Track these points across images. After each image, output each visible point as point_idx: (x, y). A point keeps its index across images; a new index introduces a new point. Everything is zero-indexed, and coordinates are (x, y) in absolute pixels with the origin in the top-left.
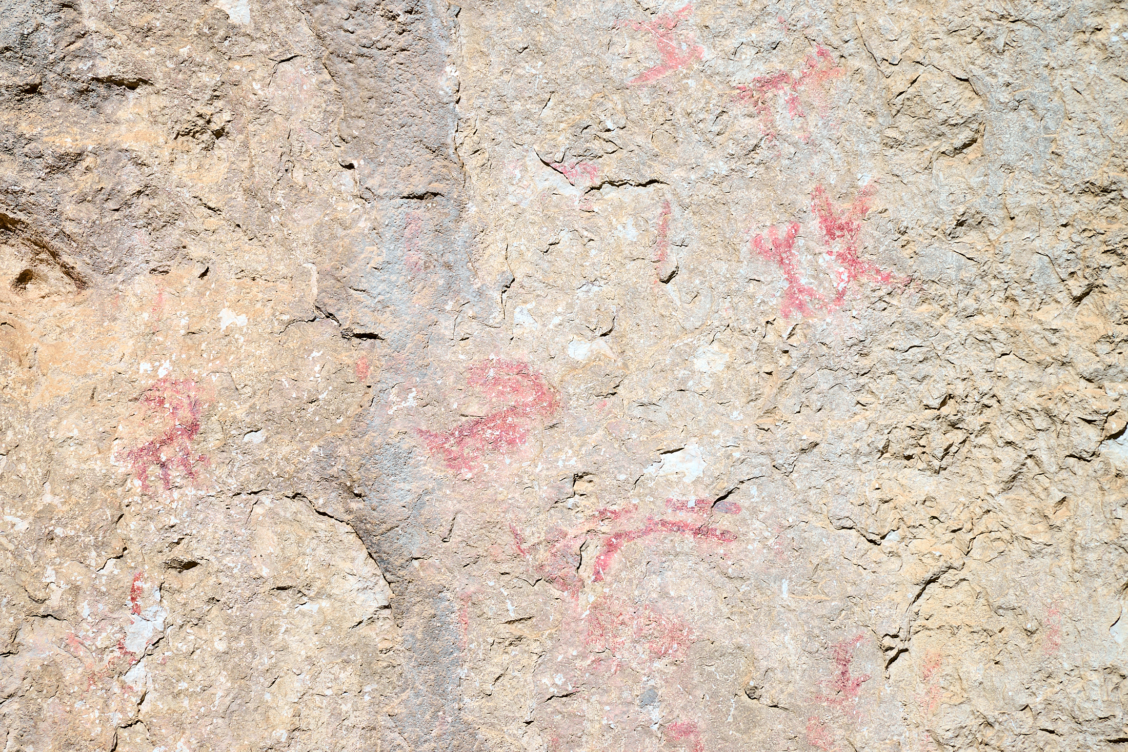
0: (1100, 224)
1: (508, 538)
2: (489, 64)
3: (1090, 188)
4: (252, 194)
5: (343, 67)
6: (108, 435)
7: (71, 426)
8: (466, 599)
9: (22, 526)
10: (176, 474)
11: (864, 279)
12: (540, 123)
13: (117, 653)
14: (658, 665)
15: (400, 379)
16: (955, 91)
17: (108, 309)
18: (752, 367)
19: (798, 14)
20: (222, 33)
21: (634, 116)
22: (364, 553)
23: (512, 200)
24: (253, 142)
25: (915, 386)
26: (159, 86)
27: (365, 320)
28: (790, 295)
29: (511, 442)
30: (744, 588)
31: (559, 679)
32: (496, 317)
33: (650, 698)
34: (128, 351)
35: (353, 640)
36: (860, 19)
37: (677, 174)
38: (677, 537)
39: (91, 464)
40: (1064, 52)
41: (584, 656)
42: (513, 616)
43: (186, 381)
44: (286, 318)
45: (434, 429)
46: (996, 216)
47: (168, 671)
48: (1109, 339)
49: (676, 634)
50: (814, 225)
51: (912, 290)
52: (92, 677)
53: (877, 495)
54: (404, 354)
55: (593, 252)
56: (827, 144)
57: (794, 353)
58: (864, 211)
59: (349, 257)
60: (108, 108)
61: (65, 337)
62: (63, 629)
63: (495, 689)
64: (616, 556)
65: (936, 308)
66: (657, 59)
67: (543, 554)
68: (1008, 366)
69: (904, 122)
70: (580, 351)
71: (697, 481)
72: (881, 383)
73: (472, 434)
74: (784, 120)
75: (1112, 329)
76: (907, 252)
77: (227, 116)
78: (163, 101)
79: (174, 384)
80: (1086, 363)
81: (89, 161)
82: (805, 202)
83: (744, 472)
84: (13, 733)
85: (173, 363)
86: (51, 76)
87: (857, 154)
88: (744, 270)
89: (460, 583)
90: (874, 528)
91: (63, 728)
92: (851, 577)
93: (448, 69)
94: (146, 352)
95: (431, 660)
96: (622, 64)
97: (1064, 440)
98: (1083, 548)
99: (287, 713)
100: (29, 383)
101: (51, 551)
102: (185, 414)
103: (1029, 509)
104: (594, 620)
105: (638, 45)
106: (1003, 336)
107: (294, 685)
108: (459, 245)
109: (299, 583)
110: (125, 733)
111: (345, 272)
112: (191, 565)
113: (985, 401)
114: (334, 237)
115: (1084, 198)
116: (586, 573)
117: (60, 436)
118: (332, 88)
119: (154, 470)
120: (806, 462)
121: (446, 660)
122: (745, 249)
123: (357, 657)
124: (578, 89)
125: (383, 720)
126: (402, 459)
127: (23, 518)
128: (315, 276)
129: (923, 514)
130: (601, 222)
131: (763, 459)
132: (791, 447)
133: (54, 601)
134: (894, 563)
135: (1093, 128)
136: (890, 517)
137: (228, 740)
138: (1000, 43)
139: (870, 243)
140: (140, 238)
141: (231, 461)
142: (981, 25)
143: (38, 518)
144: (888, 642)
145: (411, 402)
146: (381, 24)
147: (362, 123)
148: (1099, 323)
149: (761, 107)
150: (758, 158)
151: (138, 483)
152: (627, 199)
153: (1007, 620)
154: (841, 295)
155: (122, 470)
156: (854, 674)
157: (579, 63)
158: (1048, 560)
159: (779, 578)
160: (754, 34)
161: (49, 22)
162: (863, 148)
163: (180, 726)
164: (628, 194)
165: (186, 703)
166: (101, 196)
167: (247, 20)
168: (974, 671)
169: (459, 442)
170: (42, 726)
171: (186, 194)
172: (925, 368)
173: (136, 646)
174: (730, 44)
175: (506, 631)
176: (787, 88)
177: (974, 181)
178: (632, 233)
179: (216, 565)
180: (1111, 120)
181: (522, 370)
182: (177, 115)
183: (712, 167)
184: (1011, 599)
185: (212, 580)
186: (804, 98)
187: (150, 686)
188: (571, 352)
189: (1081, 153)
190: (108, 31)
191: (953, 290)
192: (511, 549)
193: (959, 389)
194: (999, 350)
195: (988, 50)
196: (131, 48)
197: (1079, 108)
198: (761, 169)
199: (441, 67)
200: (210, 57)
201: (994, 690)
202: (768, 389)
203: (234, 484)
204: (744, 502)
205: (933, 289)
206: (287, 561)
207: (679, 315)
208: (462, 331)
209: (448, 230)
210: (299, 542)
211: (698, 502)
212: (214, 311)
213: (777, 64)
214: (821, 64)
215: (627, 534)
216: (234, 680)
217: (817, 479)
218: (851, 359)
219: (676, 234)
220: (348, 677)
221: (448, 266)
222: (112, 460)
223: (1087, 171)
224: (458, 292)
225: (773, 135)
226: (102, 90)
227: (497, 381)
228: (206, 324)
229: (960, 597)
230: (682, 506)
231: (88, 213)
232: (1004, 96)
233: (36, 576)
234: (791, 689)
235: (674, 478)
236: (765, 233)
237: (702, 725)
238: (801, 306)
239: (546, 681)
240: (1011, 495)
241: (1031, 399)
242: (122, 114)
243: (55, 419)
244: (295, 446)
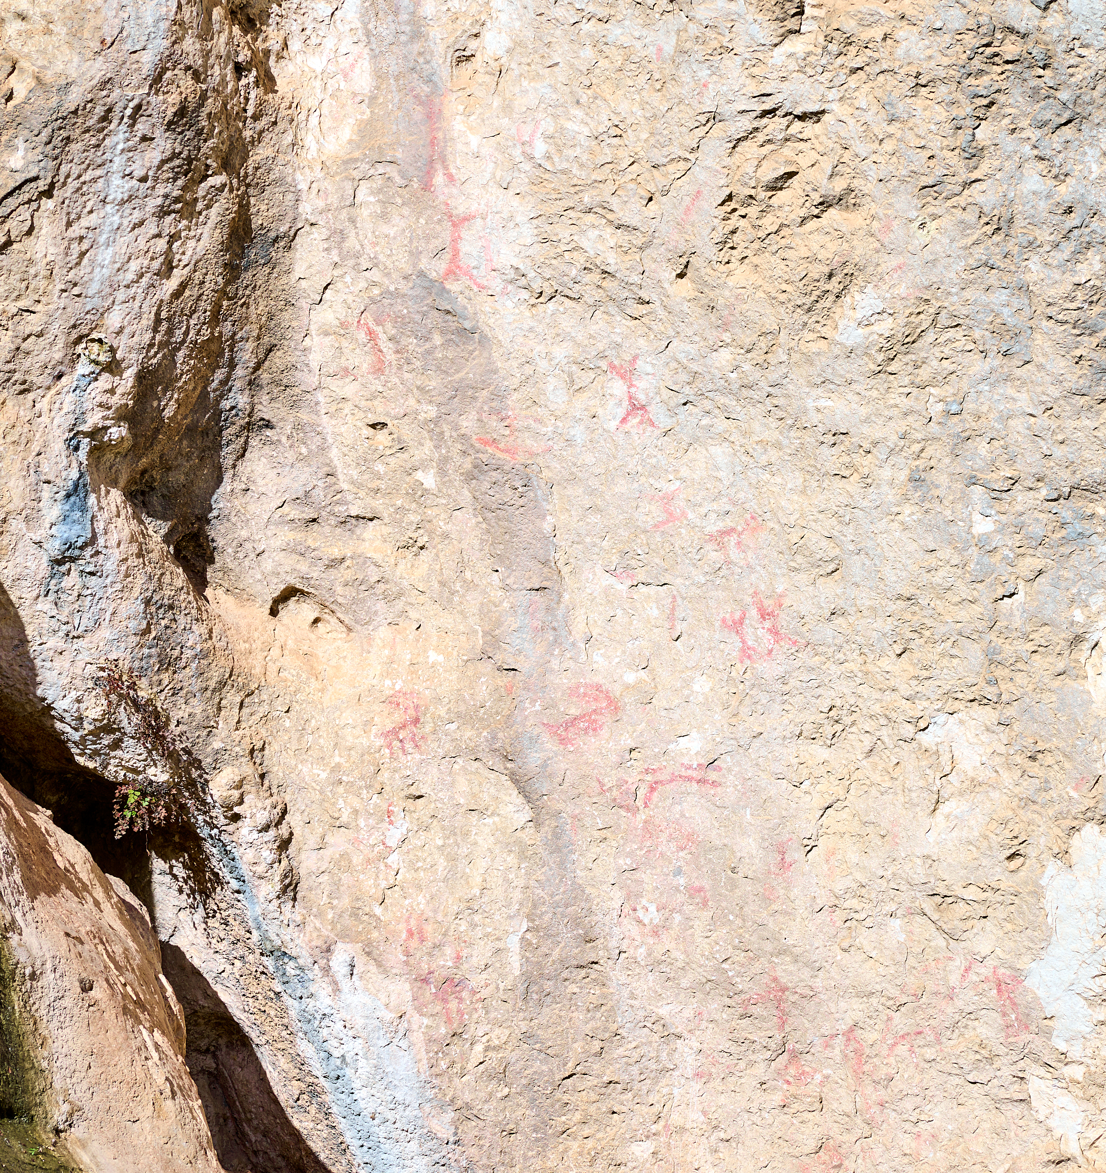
0: (908, 616)
1: (595, 784)
2: (571, 516)
3: (899, 597)
4: (442, 584)
5: (490, 515)
6: (369, 723)
7: (348, 717)
8: (574, 817)
9: (324, 775)
10: (409, 746)
11: (782, 644)
12: (601, 549)
13: (382, 847)
14: (681, 854)
15: (531, 694)
16: (824, 543)
17: (366, 647)
18: (724, 690)
19: (738, 496)
20: (420, 493)
21: (653, 547)
22: (516, 792)
23: (588, 591)
24: (441, 555)
25: (814, 700)
26: (386, 521)
27: (510, 661)
28: (743, 650)
29: (595, 730)
30: (726, 813)
31: (628, 861)
32: (583, 657)
33: (678, 872)
34: (378, 673)
35: (513, 839)
36: (772, 501)
37: (679, 581)
38: (688, 784)
39: (360, 740)
40: (882, 525)
41: (641, 849)
42: (601, 826)
43: (411, 693)
44: (465, 658)
45: (552, 722)
46: (852, 610)
47: (411, 856)
48: (916, 678)
49: (690, 837)
50: (754, 613)
51: (809, 648)
52: (368, 861)
53: (797, 760)
54: (533, 680)
55: (635, 622)
56: (758, 568)
57: (747, 683)
58: (780, 606)
59: (499, 624)
60: (358, 531)
61: (341, 661)
62: (351, 834)
63: (594, 866)
64: (656, 794)
65: (823, 659)
66: (663, 517)
67: (615, 793)
68: (864, 690)
69: (799, 558)
70: (631, 677)
71: (697, 753)
72: (796, 699)
73: (573, 726)
74: (734, 554)
75: (917, 672)
76: (805, 629)
77: (426, 539)
78: (389, 529)
79: (405, 694)
80: (905, 691)
81: (348, 563)
82: (748, 600)
83: (723, 749)
84: (326, 893)
85: (404, 682)
86: (324, 513)
87: (775, 575)
88: (717, 636)
89: (570, 808)
90: (796, 779)
91: (354, 890)
92: (784, 806)
93: (548, 518)
94: (388, 674)
95: (558, 850)
96: (645, 518)
97: (896, 731)
98: (910, 790)
99: (479, 879)
100: (322, 690)
101: (341, 789)
102: (411, 712)
103: (880, 768)
104: (645, 829)
105: (653, 508)
106: (860, 674)
107: (482, 864)
108: (560, 617)
109: (481, 808)
110: (388, 892)
111: (497, 632)
112: (420, 797)
113: (853, 709)
114: (490, 611)
115: (898, 602)
116: (640, 803)
117: (342, 723)
118: (484, 526)
119: (396, 743)
120: (757, 743)
121: (565, 850)
122: (718, 624)
123: (516, 849)
124: (621, 531)
125: (532, 883)
126: (534, 740)
127: (324, 771)
128: (481, 634)
129: (822, 770)
130: (638, 605)
131: (732, 742)
132: (748, 735)
133: (344, 819)
134: (808, 798)
135: (899, 566)
136: (805, 772)
137: (447, 895)
138: (847, 519)
139: (784, 624)
140: (381, 606)
141: (439, 740)
142: (836, 509)
143: (332, 771)
144: (806, 842)
145: (538, 707)
146: (510, 492)
147: (502, 547)
148: (911, 669)
149: (721, 546)
150: (721, 574)
151: (387, 751)
152: (652, 593)
153: (870, 829)
154: (770, 651)
155: (378, 744)
156: (788, 859)
157: (621, 517)
158: (891, 796)
159: (745, 807)
160: (715, 506)
161: (320, 483)
162: (778, 571)
163: (419, 888)
164: (652, 590)
165: (422, 874)
166: (357, 583)
167: (433, 486)
168: (853, 857)
169: (566, 730)
170: (342, 888)
171: (405, 583)
172: (819, 691)
173: (392, 842)
174: (703, 511)
175: (597, 834)
176: (735, 536)
177: (839, 591)
178: (655, 612)
179: (434, 798)
180: (909, 562)
181: (598, 687)
182: (398, 537)
183: (696, 578)
184: (872, 818)
185: (433, 805)
186: (744, 542)
187: (401, 865)
188: (625, 678)
189: (894, 579)
190: (355, 490)
191: (832, 649)
192: (597, 789)
193: (838, 703)
194: (859, 682)
195: (840, 522)
196: (369, 500)
197: (892, 555)
198: (724, 580)
199: (544, 516)
200: (414, 505)
201: (865, 868)
202: (734, 702)
203: (441, 752)
204: (724, 766)
205: (820, 649)
206: (474, 795)
207: (683, 659)
208: (565, 667)
209: (553, 608)
210: (480, 784)
211: (699, 765)
212: (425, 651)
213: (729, 522)
214: (753, 524)
215: (661, 782)
216: (448, 861)
217: (763, 752)
218: (778, 686)
219: (680, 614)
220: (512, 860)
221: (555, 629)
222: (372, 738)
223: (898, 588)
224: (561, 644)
225: (729, 562)
226: (353, 521)
227: (585, 694)
228: (421, 659)
229: (845, 816)
230: (690, 767)
231: (350, 592)
232: (851, 547)
233: (334, 804)
234: (754, 868)
235: (685, 751)
236: (728, 616)
237: (707, 887)
238: (749, 657)
239: (621, 862)
240: (870, 759)
241: (877, 709)
242: (366, 535)
243: (338, 713)
244: (474, 732)
